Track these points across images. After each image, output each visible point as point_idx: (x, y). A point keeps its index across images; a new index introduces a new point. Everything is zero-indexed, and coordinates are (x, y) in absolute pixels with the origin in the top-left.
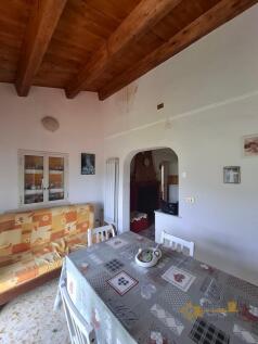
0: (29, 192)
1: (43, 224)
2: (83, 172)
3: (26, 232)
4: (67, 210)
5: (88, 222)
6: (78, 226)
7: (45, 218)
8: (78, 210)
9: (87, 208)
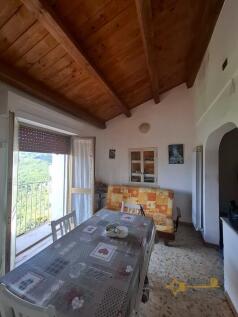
0: (134, 174)
1: (133, 196)
2: (170, 162)
3: (125, 197)
4: (150, 191)
5: (166, 206)
6: (158, 206)
7: (135, 192)
8: (158, 193)
9: (167, 194)
